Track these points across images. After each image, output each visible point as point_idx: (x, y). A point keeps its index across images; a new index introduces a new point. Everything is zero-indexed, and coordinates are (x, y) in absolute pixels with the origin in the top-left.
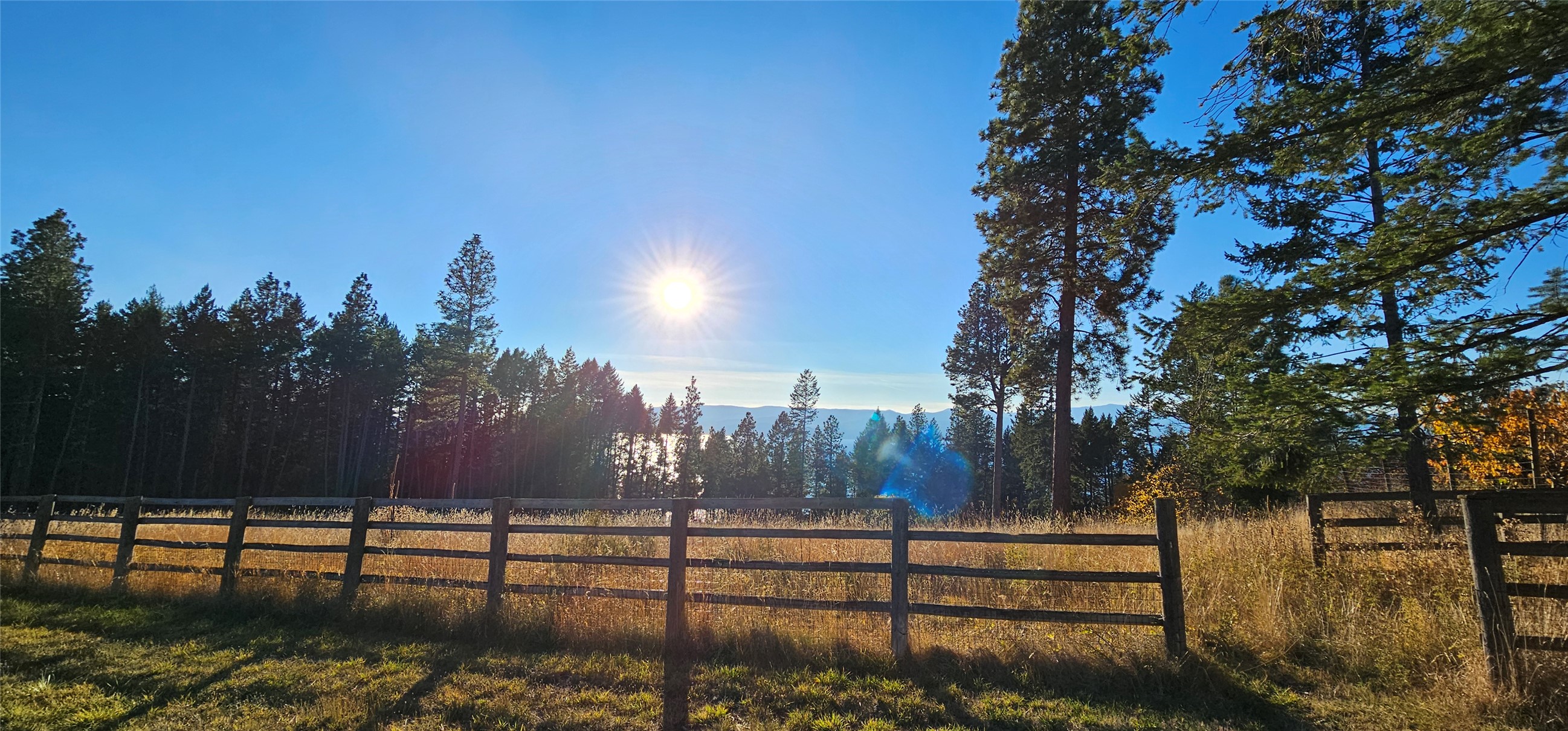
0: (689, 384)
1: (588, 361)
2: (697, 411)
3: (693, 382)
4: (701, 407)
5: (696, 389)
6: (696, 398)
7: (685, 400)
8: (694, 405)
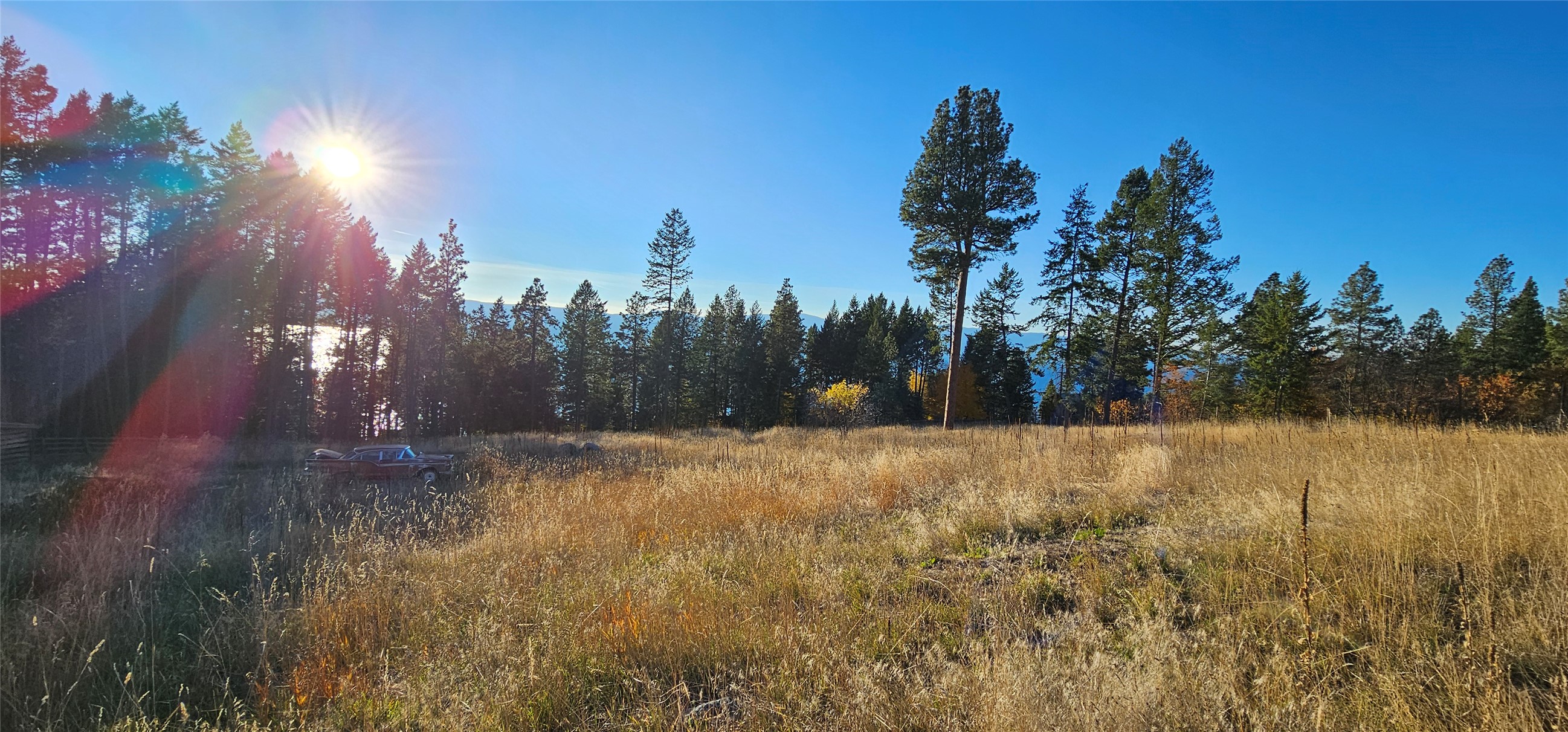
3: (452, 228)
4: (463, 265)
5: (455, 239)
6: (458, 251)
7: (438, 254)
8: (453, 262)
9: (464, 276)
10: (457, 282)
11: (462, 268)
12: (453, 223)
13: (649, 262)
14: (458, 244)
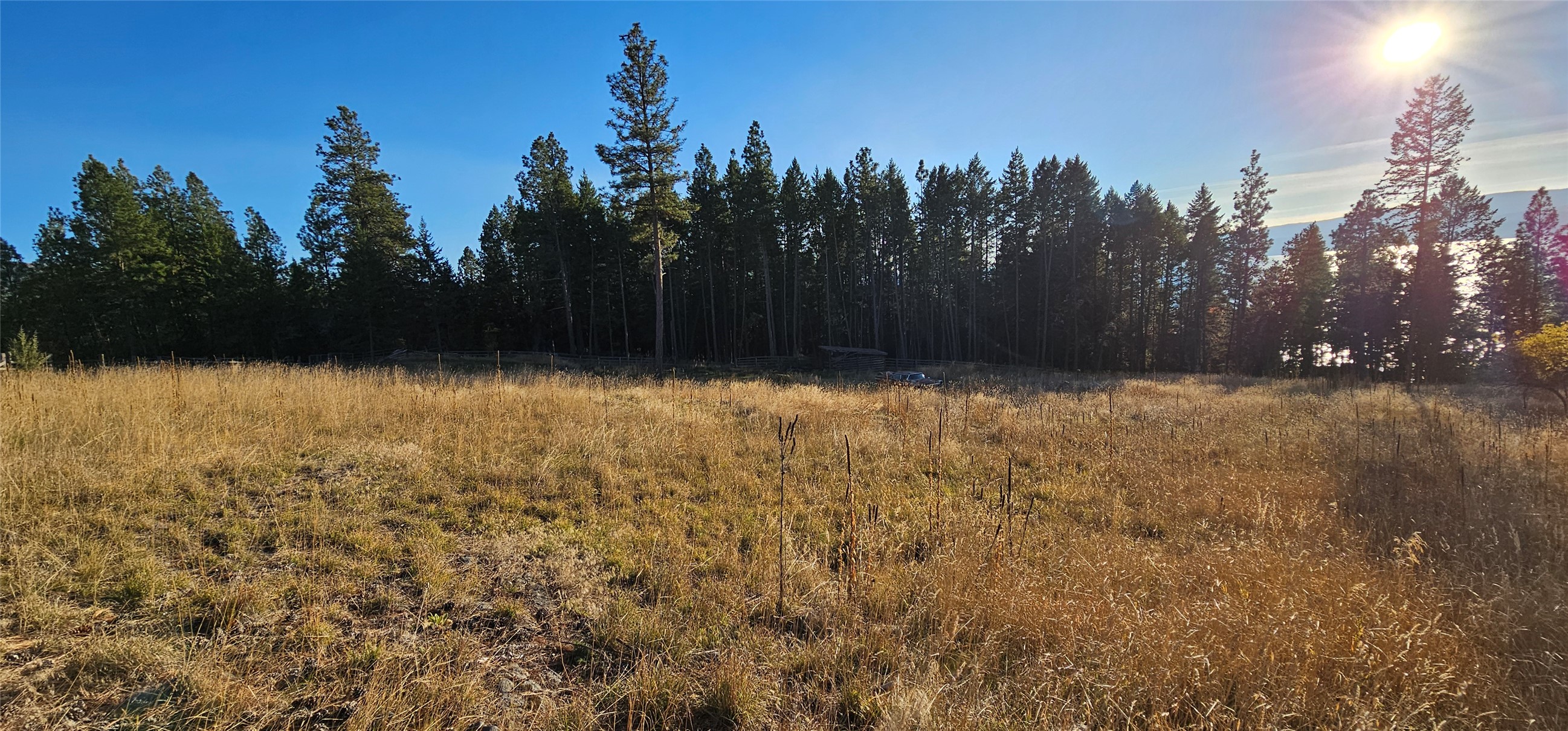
0: (1247, 164)
1: (1044, 160)
2: (1263, 203)
3: (1255, 159)
4: (1269, 197)
5: (1259, 169)
6: (1259, 183)
7: (1240, 190)
8: (1256, 195)
9: (1267, 207)
10: (1259, 215)
11: (1264, 199)
12: (1256, 154)
13: (1389, 161)
14: (1261, 174)
